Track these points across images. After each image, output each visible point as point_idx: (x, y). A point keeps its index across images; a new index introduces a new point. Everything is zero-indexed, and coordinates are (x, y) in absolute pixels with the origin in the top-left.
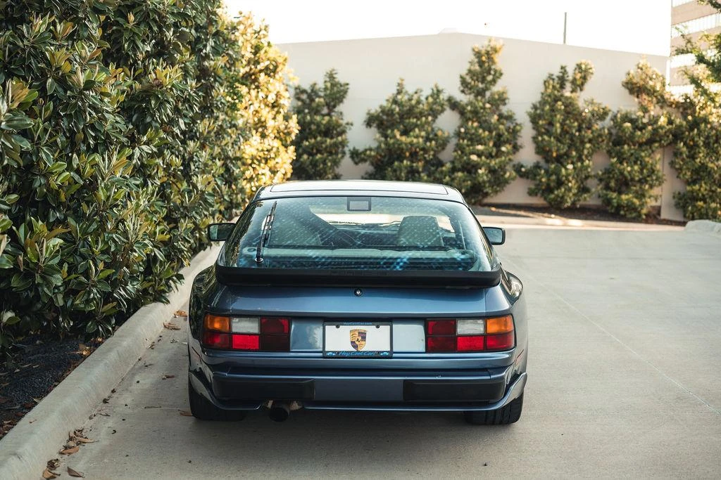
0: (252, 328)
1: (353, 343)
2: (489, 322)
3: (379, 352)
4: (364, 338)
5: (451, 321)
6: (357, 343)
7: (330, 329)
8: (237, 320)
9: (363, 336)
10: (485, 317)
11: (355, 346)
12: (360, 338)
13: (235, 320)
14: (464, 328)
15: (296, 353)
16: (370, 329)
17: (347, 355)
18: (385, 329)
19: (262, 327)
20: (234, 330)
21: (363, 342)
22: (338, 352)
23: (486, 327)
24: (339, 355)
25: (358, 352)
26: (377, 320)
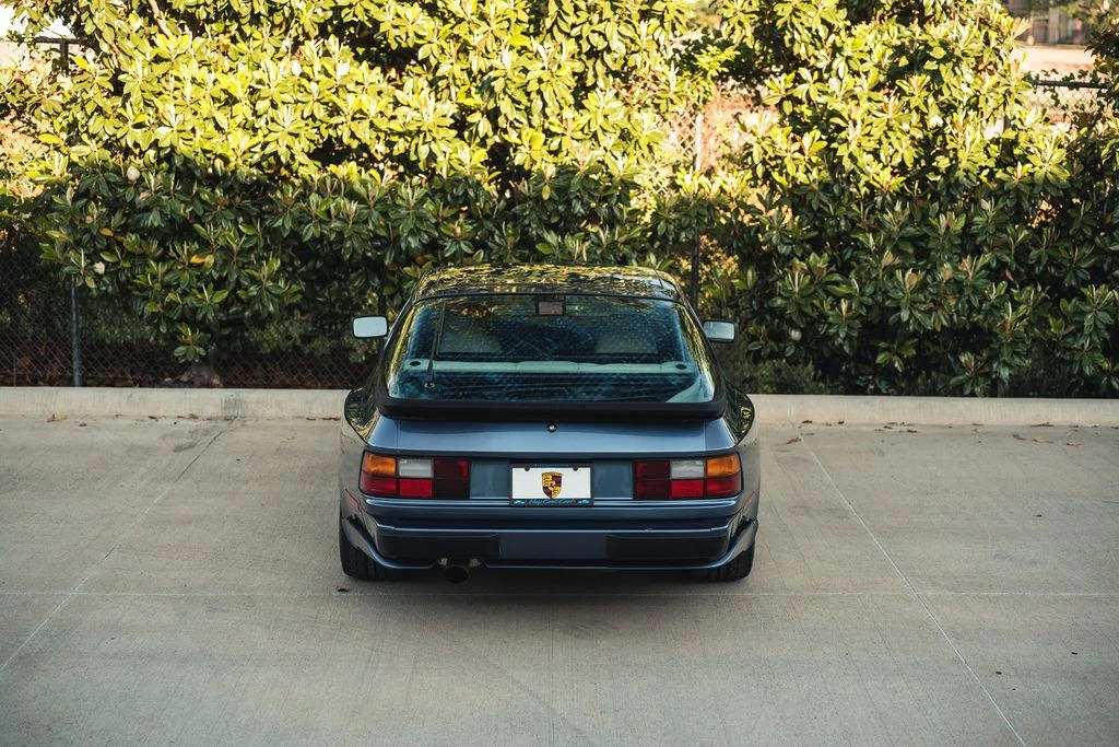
0: (425, 471)
1: (545, 488)
2: (711, 462)
3: (577, 500)
4: (559, 483)
5: (665, 461)
6: (550, 488)
7: (518, 474)
8: (406, 461)
9: (558, 480)
10: (704, 457)
11: (548, 493)
12: (554, 483)
13: (403, 462)
14: (680, 471)
15: (481, 500)
16: (567, 473)
17: (539, 503)
18: (585, 473)
19: (435, 470)
20: (401, 474)
21: (558, 488)
22: (529, 500)
23: (706, 470)
24: (528, 503)
25: (552, 499)
26: (575, 461)
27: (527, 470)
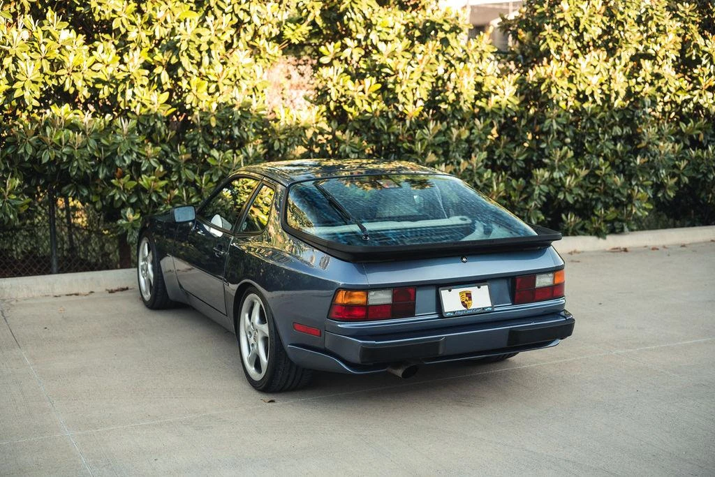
0: (387, 299)
1: (463, 302)
2: (556, 274)
3: (483, 309)
4: (470, 298)
5: (532, 275)
6: (466, 302)
7: (445, 294)
9: (469, 295)
10: (554, 271)
11: (465, 306)
12: (467, 298)
13: (372, 293)
14: (540, 282)
15: (424, 315)
16: (473, 290)
17: (461, 313)
18: (485, 288)
19: (394, 297)
20: (371, 302)
21: (470, 302)
22: (454, 312)
23: (554, 279)
24: (455, 314)
25: (467, 310)
26: (477, 281)
27: (450, 291)
